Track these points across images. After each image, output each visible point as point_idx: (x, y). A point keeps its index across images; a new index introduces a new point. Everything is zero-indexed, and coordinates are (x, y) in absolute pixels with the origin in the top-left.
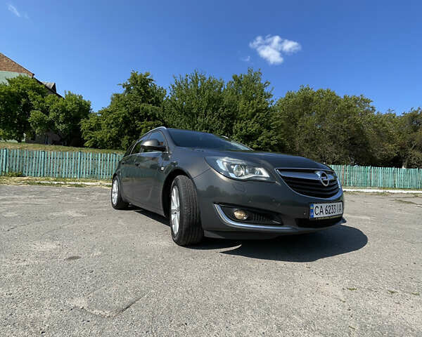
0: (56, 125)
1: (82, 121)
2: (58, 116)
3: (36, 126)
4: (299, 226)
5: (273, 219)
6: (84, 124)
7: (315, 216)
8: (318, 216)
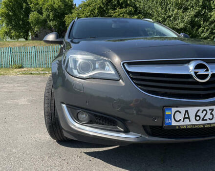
0: (49, 22)
1: (66, 16)
2: (49, 15)
3: (35, 25)
4: (149, 134)
5: (117, 125)
6: (68, 19)
7: (174, 123)
8: (181, 123)
